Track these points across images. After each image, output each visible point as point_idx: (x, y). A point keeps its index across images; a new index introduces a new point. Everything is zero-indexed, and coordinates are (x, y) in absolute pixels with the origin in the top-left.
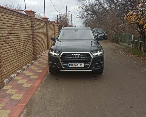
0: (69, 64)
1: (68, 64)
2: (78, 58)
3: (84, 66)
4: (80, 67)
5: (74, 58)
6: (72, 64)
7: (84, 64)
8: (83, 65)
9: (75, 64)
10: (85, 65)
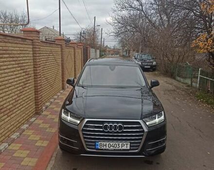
0: (99, 143)
1: (97, 143)
2: (118, 132)
3: (128, 148)
4: (120, 150)
5: (108, 132)
6: (105, 143)
7: (129, 143)
8: (126, 146)
9: (111, 143)
10: (131, 146)
